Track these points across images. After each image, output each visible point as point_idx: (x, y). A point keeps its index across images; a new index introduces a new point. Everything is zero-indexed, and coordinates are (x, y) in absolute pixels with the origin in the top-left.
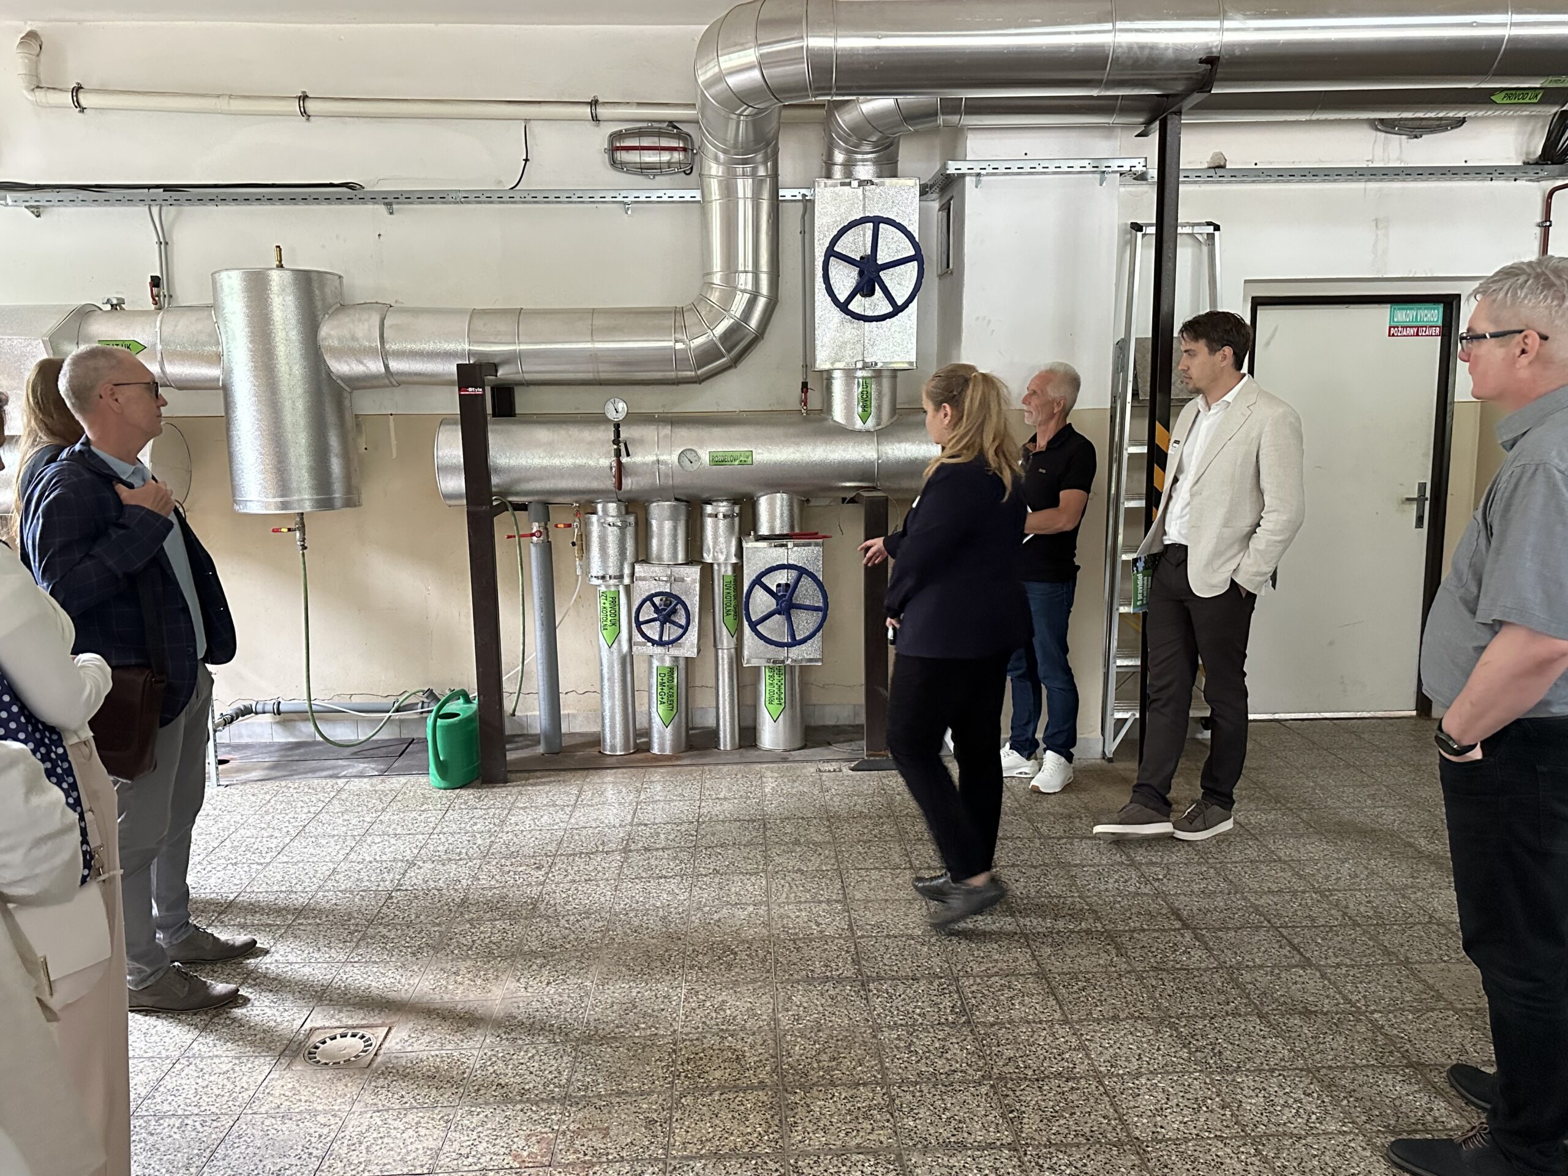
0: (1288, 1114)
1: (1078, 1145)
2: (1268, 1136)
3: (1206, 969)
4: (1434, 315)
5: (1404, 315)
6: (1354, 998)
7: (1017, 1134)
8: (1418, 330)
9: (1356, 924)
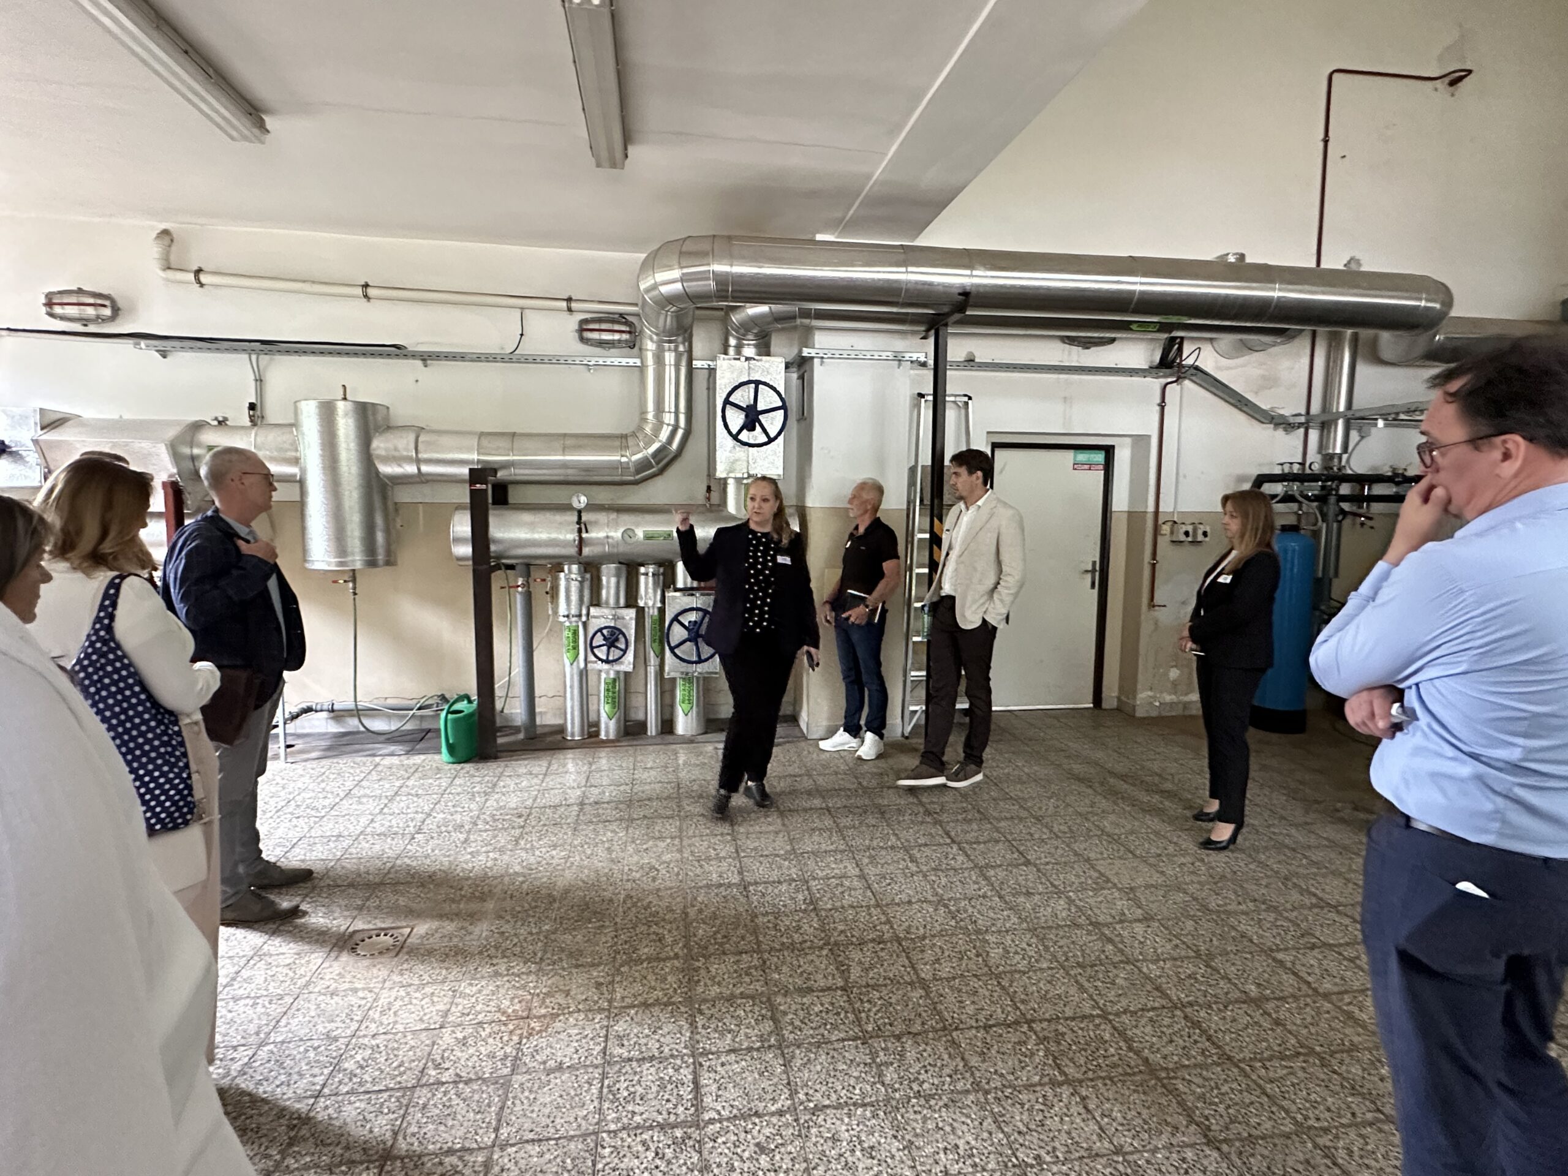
0: (1018, 958)
1: (885, 985)
2: (1005, 972)
3: (966, 869)
4: (1100, 457)
5: (1082, 457)
6: (1056, 883)
7: (846, 981)
8: (1090, 466)
9: (1057, 837)
